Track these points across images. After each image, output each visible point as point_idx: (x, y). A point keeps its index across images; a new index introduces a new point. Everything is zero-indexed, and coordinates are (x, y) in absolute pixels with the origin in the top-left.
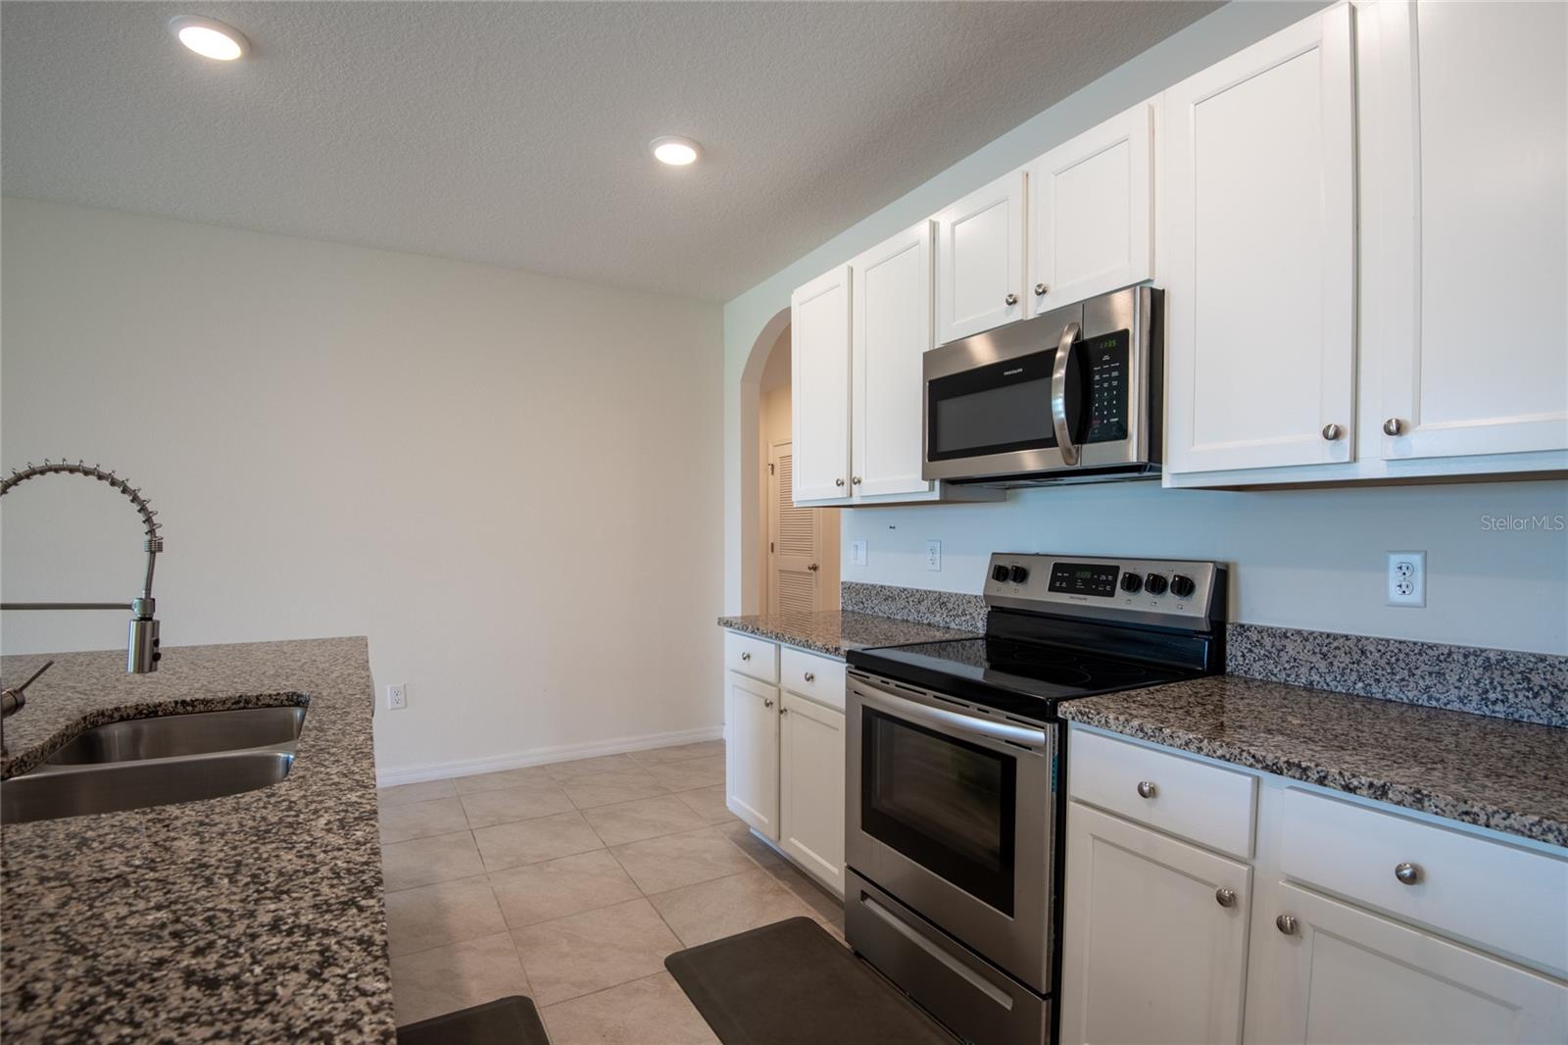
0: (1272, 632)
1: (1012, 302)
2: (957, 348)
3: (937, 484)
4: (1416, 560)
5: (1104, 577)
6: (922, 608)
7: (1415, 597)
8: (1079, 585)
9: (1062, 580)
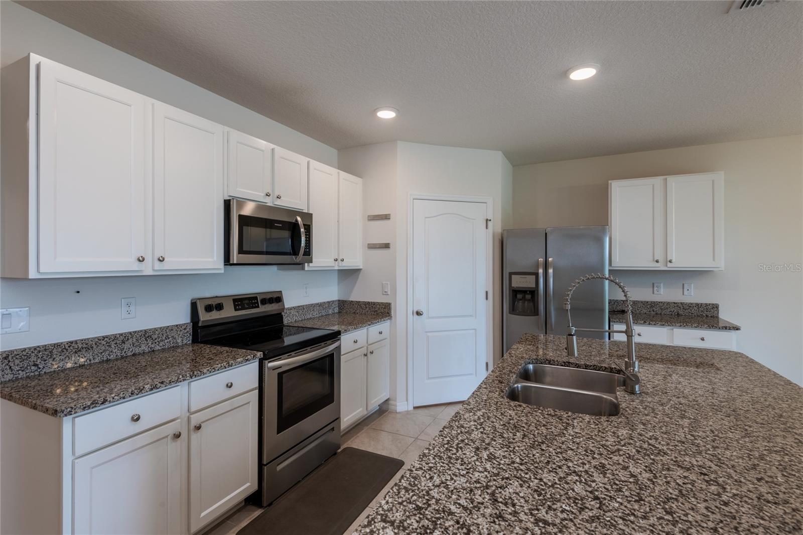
1: (268, 195)
3: (224, 266)
5: (253, 301)
8: (246, 306)
9: (238, 305)
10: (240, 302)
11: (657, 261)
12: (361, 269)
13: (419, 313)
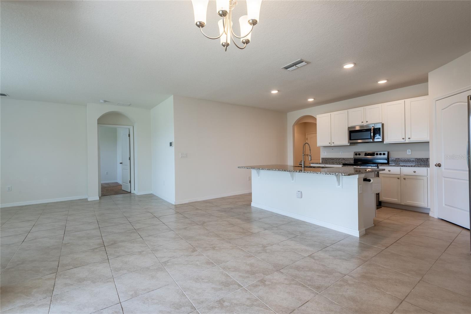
1: (362, 122)
2: (354, 127)
3: (349, 143)
4: (410, 150)
5: (373, 154)
6: (340, 160)
7: (410, 154)
8: (369, 155)
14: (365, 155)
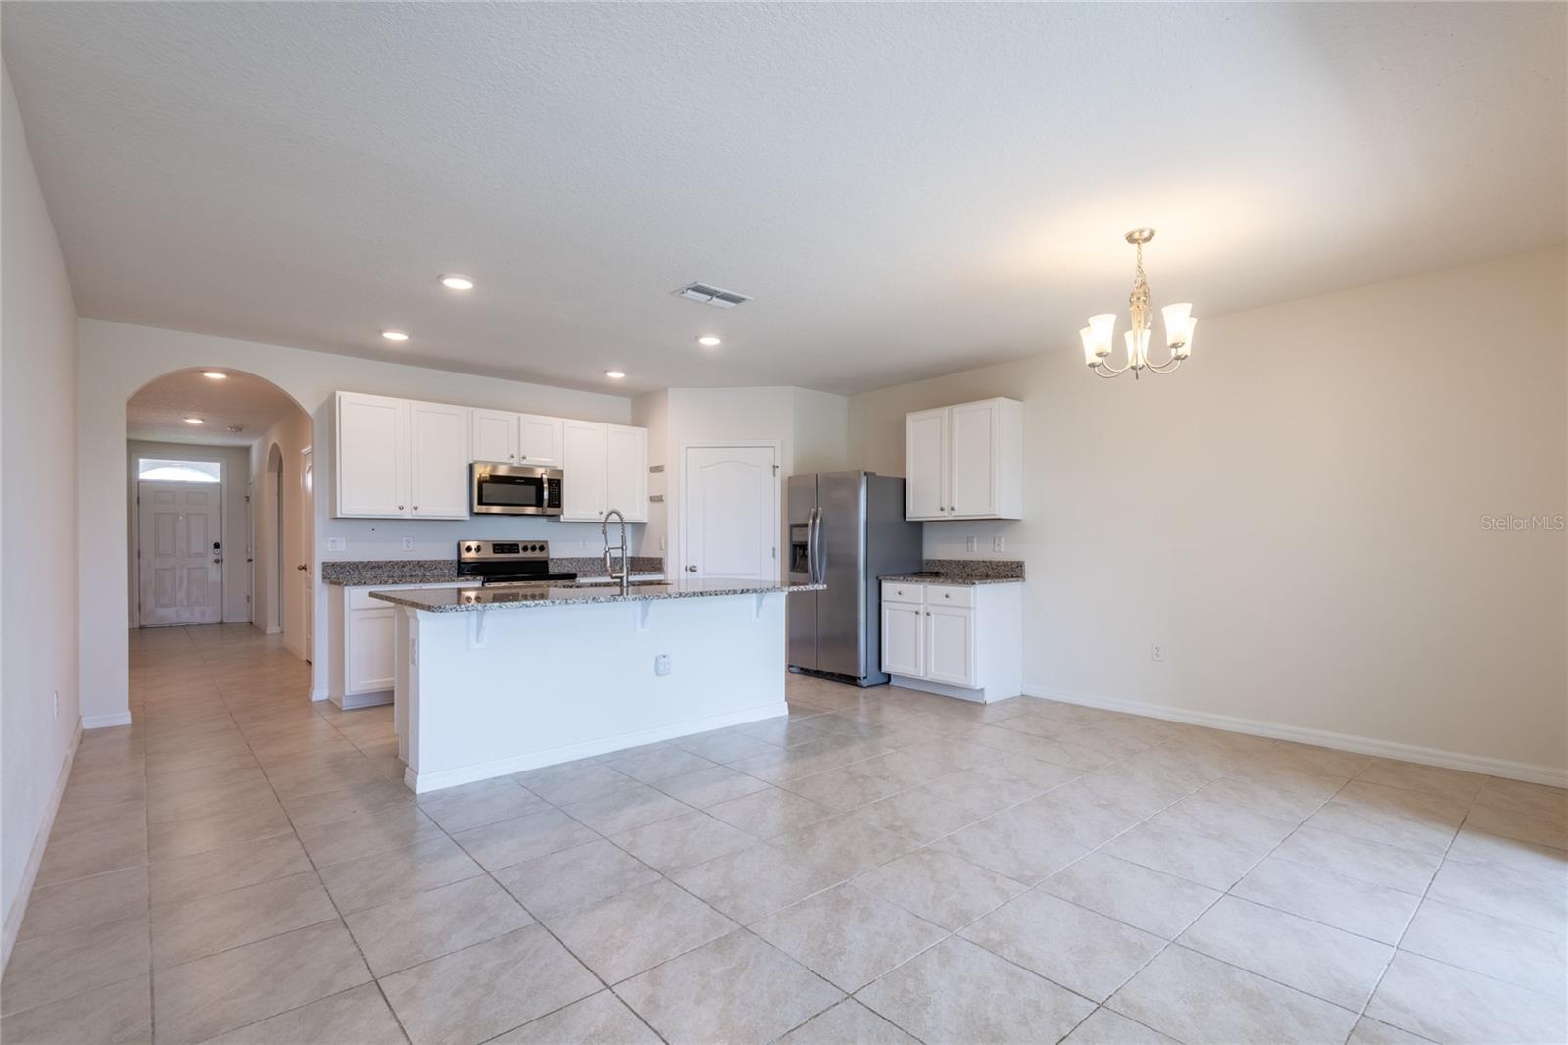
0: (559, 559)
1: (512, 457)
3: (471, 514)
5: (515, 547)
6: (405, 569)
8: (506, 550)
9: (498, 549)
10: (499, 547)
11: (942, 509)
12: (645, 524)
13: (693, 570)
14: (494, 552)
